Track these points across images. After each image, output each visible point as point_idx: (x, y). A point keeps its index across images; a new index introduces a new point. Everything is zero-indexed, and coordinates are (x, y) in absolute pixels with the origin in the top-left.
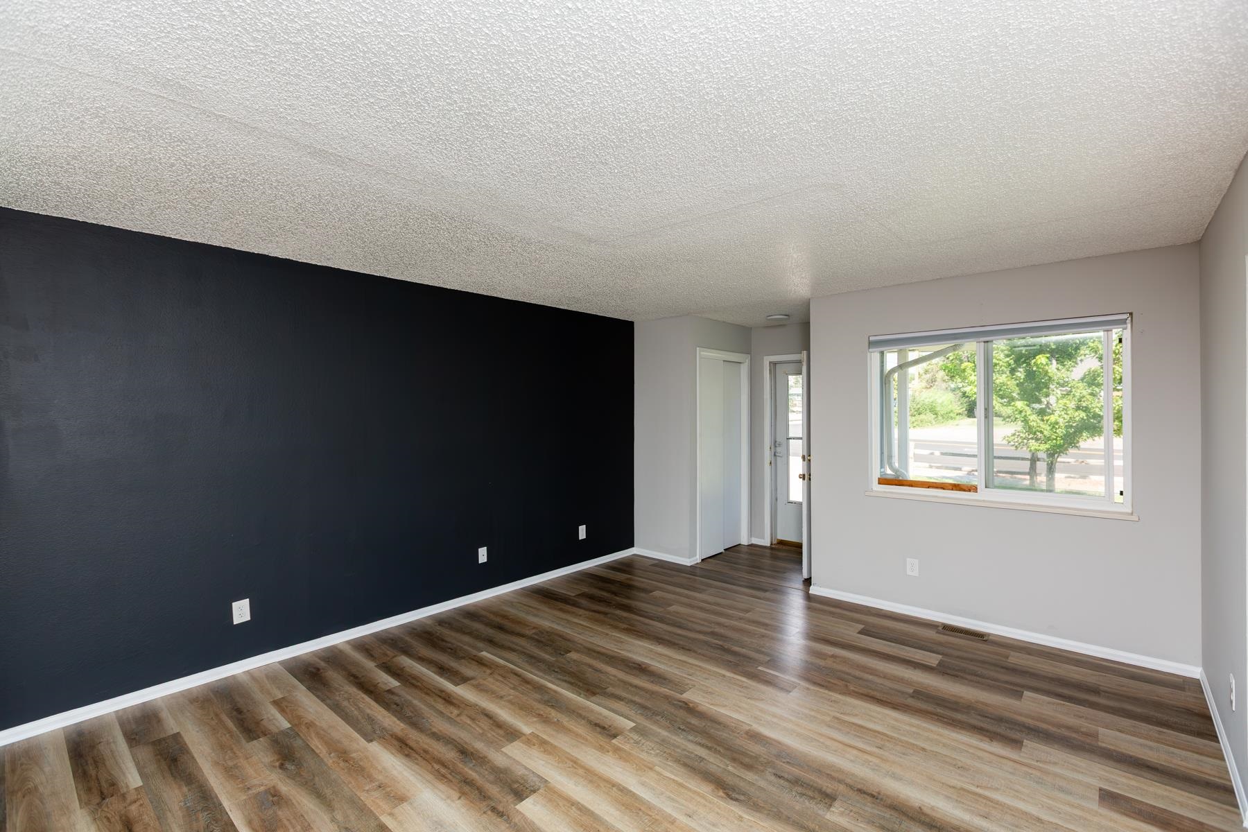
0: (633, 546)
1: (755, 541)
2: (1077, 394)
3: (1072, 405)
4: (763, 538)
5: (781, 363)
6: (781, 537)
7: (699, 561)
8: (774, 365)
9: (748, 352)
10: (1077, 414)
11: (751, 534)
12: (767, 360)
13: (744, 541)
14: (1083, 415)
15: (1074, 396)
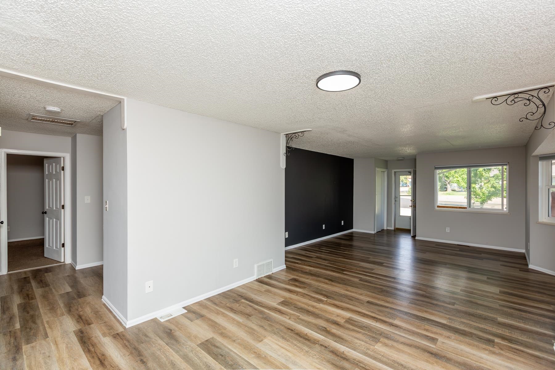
0: (353, 229)
1: (388, 228)
2: (492, 183)
3: (490, 186)
4: (391, 227)
5: (397, 172)
6: (397, 227)
7: (376, 232)
8: (395, 172)
9: (387, 168)
10: (491, 189)
11: (387, 226)
12: (393, 171)
13: (385, 228)
14: (493, 189)
15: (491, 183)
